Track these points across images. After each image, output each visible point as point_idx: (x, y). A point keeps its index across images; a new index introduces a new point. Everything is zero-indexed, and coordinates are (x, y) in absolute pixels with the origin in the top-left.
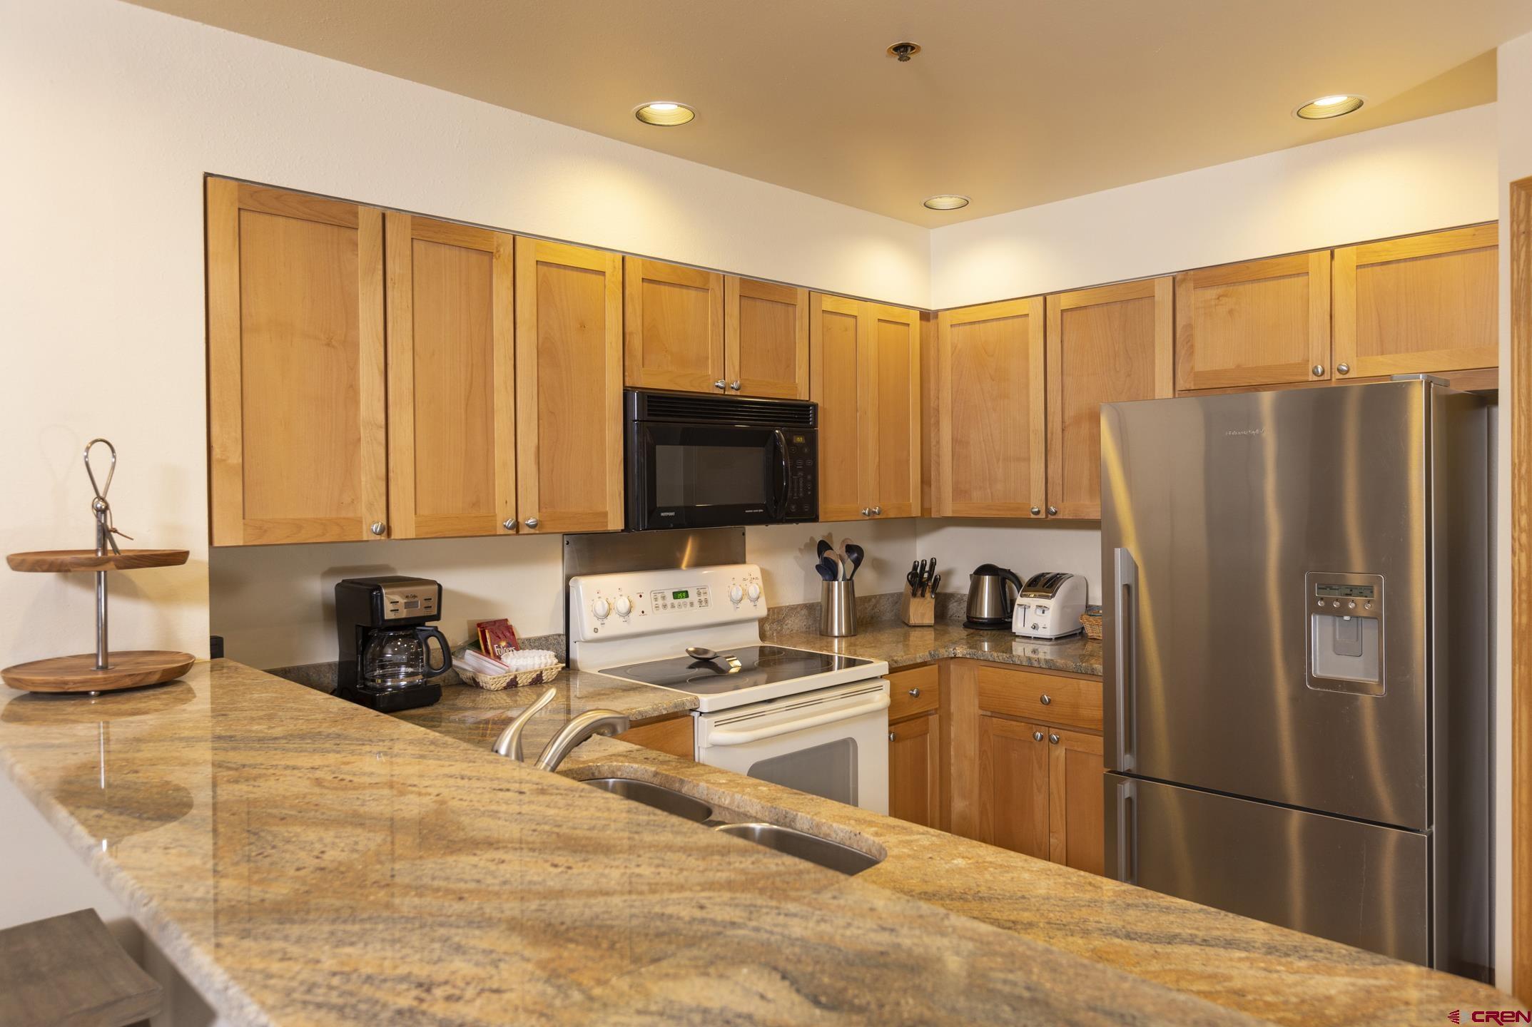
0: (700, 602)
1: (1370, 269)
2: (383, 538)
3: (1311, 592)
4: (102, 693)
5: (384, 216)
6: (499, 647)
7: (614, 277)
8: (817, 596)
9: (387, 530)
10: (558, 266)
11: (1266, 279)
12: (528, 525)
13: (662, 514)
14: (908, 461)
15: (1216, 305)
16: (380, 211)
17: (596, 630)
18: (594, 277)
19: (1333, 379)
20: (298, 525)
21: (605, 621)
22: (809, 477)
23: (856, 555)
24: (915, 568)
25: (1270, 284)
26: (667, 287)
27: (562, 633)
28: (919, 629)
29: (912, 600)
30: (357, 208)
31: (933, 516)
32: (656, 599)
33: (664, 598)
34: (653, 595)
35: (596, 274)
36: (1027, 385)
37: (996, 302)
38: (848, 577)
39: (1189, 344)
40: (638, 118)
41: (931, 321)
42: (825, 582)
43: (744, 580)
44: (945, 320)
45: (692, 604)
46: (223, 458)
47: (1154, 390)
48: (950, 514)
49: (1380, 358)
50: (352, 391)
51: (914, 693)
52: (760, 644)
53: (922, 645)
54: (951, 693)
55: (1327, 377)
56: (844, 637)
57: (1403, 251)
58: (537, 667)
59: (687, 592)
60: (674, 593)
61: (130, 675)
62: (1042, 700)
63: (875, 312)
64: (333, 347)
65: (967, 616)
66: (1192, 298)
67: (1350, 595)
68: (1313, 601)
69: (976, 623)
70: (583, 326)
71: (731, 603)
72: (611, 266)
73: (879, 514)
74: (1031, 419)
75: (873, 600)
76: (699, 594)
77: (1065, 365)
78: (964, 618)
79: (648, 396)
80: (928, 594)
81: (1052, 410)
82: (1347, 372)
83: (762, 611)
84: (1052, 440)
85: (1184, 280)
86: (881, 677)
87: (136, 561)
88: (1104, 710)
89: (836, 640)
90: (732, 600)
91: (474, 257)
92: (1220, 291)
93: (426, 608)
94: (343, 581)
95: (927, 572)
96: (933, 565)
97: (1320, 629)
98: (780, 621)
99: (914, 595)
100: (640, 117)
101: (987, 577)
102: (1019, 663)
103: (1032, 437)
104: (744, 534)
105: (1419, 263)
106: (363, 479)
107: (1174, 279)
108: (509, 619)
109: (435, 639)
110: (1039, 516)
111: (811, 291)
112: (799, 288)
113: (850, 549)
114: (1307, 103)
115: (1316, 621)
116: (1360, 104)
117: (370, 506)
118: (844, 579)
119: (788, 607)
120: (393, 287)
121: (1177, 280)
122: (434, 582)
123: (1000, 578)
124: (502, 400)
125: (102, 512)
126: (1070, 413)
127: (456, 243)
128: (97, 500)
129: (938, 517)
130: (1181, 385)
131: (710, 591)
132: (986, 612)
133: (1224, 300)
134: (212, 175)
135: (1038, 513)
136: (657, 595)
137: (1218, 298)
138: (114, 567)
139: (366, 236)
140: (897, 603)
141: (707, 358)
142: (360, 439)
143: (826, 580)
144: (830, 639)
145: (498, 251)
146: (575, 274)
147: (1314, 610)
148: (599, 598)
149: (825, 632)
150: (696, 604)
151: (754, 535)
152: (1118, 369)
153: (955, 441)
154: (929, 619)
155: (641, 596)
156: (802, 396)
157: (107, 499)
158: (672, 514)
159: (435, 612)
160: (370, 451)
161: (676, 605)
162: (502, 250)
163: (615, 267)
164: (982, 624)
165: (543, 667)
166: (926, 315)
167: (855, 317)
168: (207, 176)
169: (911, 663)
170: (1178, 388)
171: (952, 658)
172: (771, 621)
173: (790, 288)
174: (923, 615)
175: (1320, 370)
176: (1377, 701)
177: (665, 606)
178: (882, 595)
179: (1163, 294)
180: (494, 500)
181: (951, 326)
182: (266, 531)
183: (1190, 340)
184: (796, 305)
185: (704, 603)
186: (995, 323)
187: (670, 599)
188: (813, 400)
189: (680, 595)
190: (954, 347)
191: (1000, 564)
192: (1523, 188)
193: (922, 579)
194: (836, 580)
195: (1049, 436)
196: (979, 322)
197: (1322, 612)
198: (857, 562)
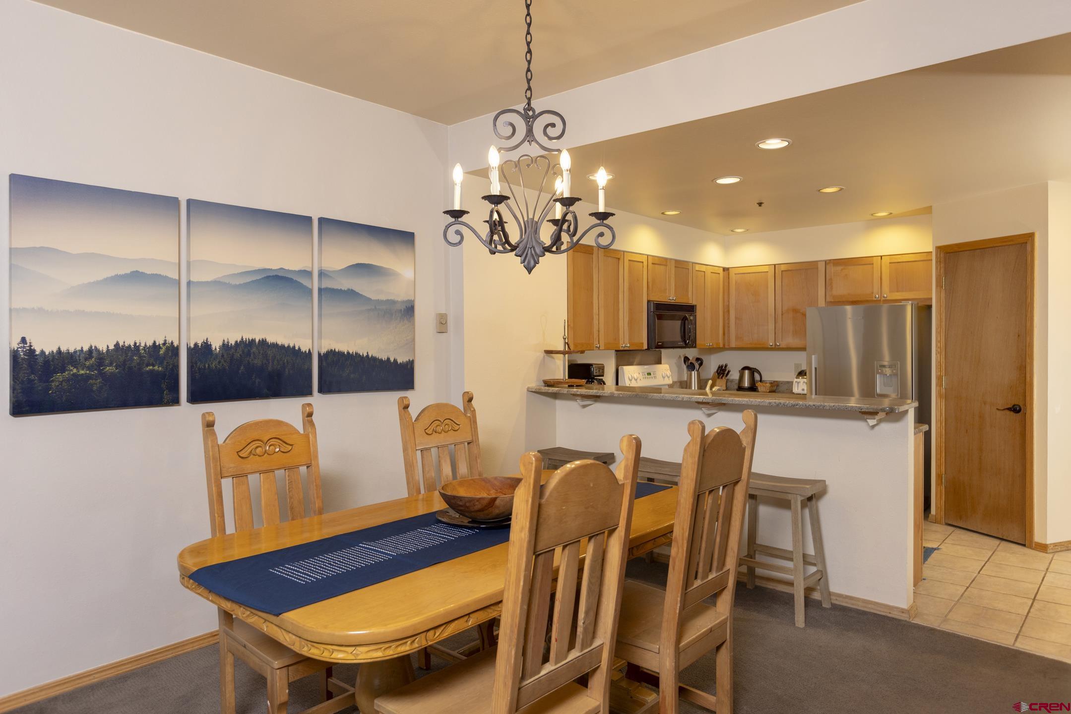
1: (894, 264)
2: (598, 349)
3: (877, 367)
7: (645, 264)
8: (685, 377)
9: (599, 347)
10: (634, 261)
12: (627, 346)
13: (659, 344)
15: (841, 273)
18: (641, 264)
19: (882, 300)
20: (582, 344)
21: (631, 382)
22: (694, 332)
23: (701, 362)
24: (720, 366)
25: (860, 266)
26: (657, 266)
31: (726, 346)
32: (643, 375)
33: (645, 375)
34: (642, 373)
37: (754, 266)
38: (697, 370)
39: (831, 285)
40: (662, 215)
41: (726, 272)
42: (688, 372)
43: (665, 370)
44: (732, 272)
45: (652, 378)
47: (818, 302)
48: (734, 346)
49: (896, 293)
50: (592, 303)
55: (879, 299)
57: (904, 259)
59: (652, 373)
60: (647, 373)
63: (710, 269)
64: (588, 291)
65: (738, 386)
66: (832, 269)
68: (877, 370)
69: (742, 388)
70: (638, 281)
72: (644, 259)
73: (710, 345)
74: (769, 311)
77: (783, 291)
79: (655, 304)
80: (724, 377)
81: (778, 307)
82: (886, 297)
83: (670, 382)
85: (829, 263)
90: (663, 377)
91: (616, 260)
92: (842, 267)
93: (601, 372)
95: (724, 369)
96: (726, 366)
97: (880, 379)
99: (718, 378)
100: (663, 213)
101: (746, 370)
103: (769, 316)
104: (662, 353)
105: (909, 263)
106: (594, 331)
107: (825, 263)
110: (773, 347)
111: (693, 263)
112: (690, 262)
113: (699, 359)
115: (878, 377)
116: (891, 214)
117: (595, 339)
120: (600, 271)
121: (827, 262)
122: (604, 366)
123: (751, 370)
124: (621, 305)
125: (565, 339)
126: (785, 309)
127: (612, 256)
128: (564, 335)
129: (729, 346)
130: (828, 299)
131: (656, 373)
132: (746, 384)
133: (844, 271)
135: (772, 345)
137: (842, 270)
139: (595, 256)
141: (667, 289)
146: (636, 263)
147: (878, 373)
148: (629, 373)
151: (665, 353)
152: (804, 293)
153: (736, 318)
155: (639, 374)
156: (691, 302)
158: (661, 344)
159: (603, 374)
161: (649, 377)
162: (622, 257)
163: (646, 260)
164: (745, 388)
166: (725, 270)
167: (704, 272)
170: (827, 300)
173: (687, 263)
175: (877, 297)
177: (644, 378)
179: (821, 267)
180: (619, 338)
181: (736, 274)
182: (577, 346)
184: (689, 269)
185: (655, 377)
186: (754, 274)
187: (647, 376)
188: (694, 303)
189: (649, 374)
190: (736, 282)
191: (751, 366)
192: (939, 249)
193: (722, 371)
194: (694, 370)
195: (776, 317)
196: (747, 273)
197: (880, 373)
198: (701, 364)
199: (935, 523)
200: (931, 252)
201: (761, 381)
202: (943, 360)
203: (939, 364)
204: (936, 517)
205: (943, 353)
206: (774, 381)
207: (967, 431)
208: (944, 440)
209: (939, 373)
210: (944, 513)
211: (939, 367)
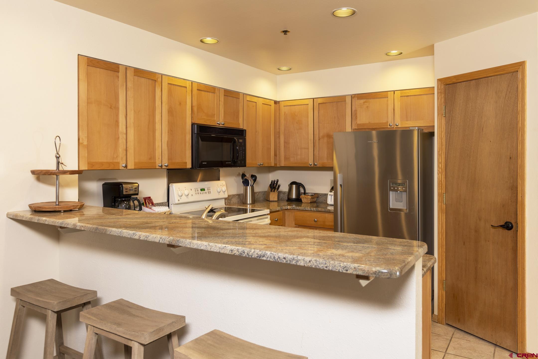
0: (208, 192)
1: (404, 97)
2: (125, 169)
3: (390, 185)
4: (65, 211)
5: (126, 68)
6: (150, 205)
7: (189, 88)
8: (242, 192)
9: (126, 166)
10: (174, 85)
11: (377, 98)
12: (165, 166)
13: (203, 163)
14: (271, 148)
15: (363, 105)
16: (125, 67)
17: (179, 200)
18: (184, 88)
19: (394, 127)
20: (102, 164)
21: (181, 198)
22: (244, 153)
23: (254, 178)
24: (272, 182)
25: (378, 100)
26: (204, 92)
27: (166, 201)
28: (273, 202)
29: (271, 193)
30: (119, 66)
31: (277, 166)
32: (196, 191)
33: (198, 191)
34: (195, 190)
35: (184, 87)
36: (308, 125)
37: (298, 100)
38: (252, 185)
39: (356, 116)
40: (201, 42)
41: (277, 104)
42: (245, 187)
43: (221, 185)
44: (282, 104)
45: (206, 193)
46: (82, 142)
47: (346, 129)
48: (283, 165)
49: (406, 122)
50: (117, 122)
51: (276, 220)
52: (225, 206)
53: (275, 206)
54: (286, 220)
55: (393, 127)
56: (250, 204)
57: (412, 93)
58: (164, 211)
59: (204, 189)
60: (201, 189)
61: (73, 206)
62: (315, 221)
63: (262, 101)
64: (112, 109)
65: (288, 198)
66: (356, 102)
67: (399, 186)
68: (390, 187)
69: (291, 200)
70: (180, 104)
71: (217, 193)
72: (188, 85)
73: (263, 165)
74: (309, 137)
75: (257, 193)
76: (208, 190)
77: (319, 120)
78: (287, 198)
79: (200, 126)
80: (276, 191)
81: (316, 134)
82: (398, 125)
83: (226, 196)
84: (315, 142)
85: (354, 97)
86: (267, 214)
87: (74, 172)
88: (334, 222)
89: (249, 205)
90: (218, 192)
91: (150, 81)
92: (364, 100)
93: (135, 191)
94: (105, 183)
95: (275, 184)
96: (277, 181)
97: (392, 195)
98: (230, 200)
99: (271, 191)
100: (202, 41)
101: (294, 185)
102: (307, 210)
103: (309, 141)
104: (219, 171)
106: (120, 150)
107: (351, 96)
108: (151, 197)
109: (137, 201)
111: (244, 94)
112: (240, 93)
113: (252, 176)
114: (389, 52)
115: (391, 193)
116: (401, 53)
117: (122, 158)
118: (251, 185)
119: (232, 195)
120: (129, 91)
121: (353, 97)
122: (137, 183)
123: (298, 185)
124: (158, 126)
125: (58, 158)
126: (321, 134)
127: (146, 77)
128: (57, 154)
129: (279, 166)
130: (354, 127)
131: (211, 189)
132: (294, 196)
133: (365, 103)
134: (80, 55)
135: (311, 165)
136: (196, 190)
137: (364, 103)
138: (69, 174)
139: (121, 74)
140: (264, 194)
141: (215, 114)
142: (119, 137)
143: (245, 186)
144: (246, 205)
145: (157, 80)
146: (178, 87)
148: (179, 190)
149: (245, 203)
150: (207, 193)
151: (223, 171)
152: (335, 122)
153: (285, 142)
154: (276, 199)
155: (191, 190)
156: (241, 127)
157: (59, 154)
158: (206, 163)
159: (137, 193)
160: (122, 141)
161: (202, 193)
162: (158, 79)
163: (189, 86)
164: (293, 200)
165: (166, 211)
166: (276, 102)
167: (256, 102)
168: (78, 55)
169: (275, 210)
170: (353, 128)
171: (286, 209)
172: (228, 199)
173: (238, 93)
174: (274, 197)
175: (391, 125)
176: (406, 214)
177: (198, 193)
178: (260, 192)
179: (348, 100)
180: (156, 157)
181: (284, 106)
182: (93, 165)
183: (356, 114)
184: (239, 98)
185: (209, 192)
186: (298, 106)
187: (200, 191)
188: (245, 128)
189: (203, 190)
190: (285, 113)
191: (298, 181)
192: (440, 81)
193: (274, 186)
194: (248, 186)
195: (315, 141)
196: (293, 105)
197: (392, 190)
198: (255, 180)
199: (437, 323)
200: (434, 87)
201: (305, 193)
202: (443, 179)
203: (440, 183)
204: (438, 317)
205: (444, 173)
206: (315, 194)
207: (464, 243)
208: (445, 250)
209: (440, 191)
210: (444, 314)
211: (440, 185)
